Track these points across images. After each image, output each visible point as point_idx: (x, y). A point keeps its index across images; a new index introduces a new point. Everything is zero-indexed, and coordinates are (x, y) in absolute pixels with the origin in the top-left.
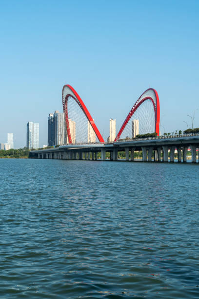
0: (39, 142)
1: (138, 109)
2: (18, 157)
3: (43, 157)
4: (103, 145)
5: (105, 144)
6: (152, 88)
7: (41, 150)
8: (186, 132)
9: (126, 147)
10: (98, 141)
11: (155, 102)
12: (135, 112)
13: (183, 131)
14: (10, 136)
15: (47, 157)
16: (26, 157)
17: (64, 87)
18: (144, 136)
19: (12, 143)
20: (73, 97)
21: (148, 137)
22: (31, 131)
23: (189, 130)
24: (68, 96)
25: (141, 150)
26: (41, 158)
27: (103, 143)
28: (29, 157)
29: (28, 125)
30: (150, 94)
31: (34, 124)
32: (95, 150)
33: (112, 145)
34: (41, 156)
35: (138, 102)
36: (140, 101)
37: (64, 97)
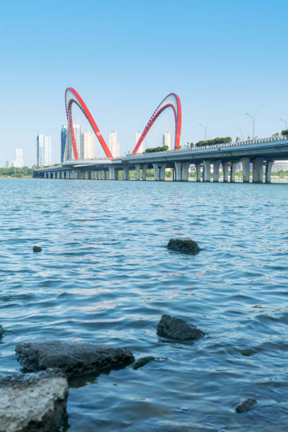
0: (51, 158)
1: (157, 119)
2: (19, 177)
3: (49, 177)
4: (110, 162)
5: (112, 160)
6: (175, 93)
7: (47, 169)
8: (198, 145)
9: (137, 164)
10: (105, 156)
11: (176, 111)
12: (155, 122)
13: (195, 143)
14: (19, 152)
15: (54, 176)
16: (29, 176)
17: (66, 91)
18: (154, 151)
19: (21, 160)
20: (76, 103)
21: (158, 151)
22: (41, 145)
23: (201, 142)
24: (72, 101)
25: (152, 168)
26: (47, 177)
27: (110, 158)
28: (34, 177)
29: (38, 138)
30: (172, 101)
31: (46, 137)
32: (103, 168)
33: (120, 162)
34: (47, 175)
35: (158, 110)
36: (160, 108)
37: (68, 103)
